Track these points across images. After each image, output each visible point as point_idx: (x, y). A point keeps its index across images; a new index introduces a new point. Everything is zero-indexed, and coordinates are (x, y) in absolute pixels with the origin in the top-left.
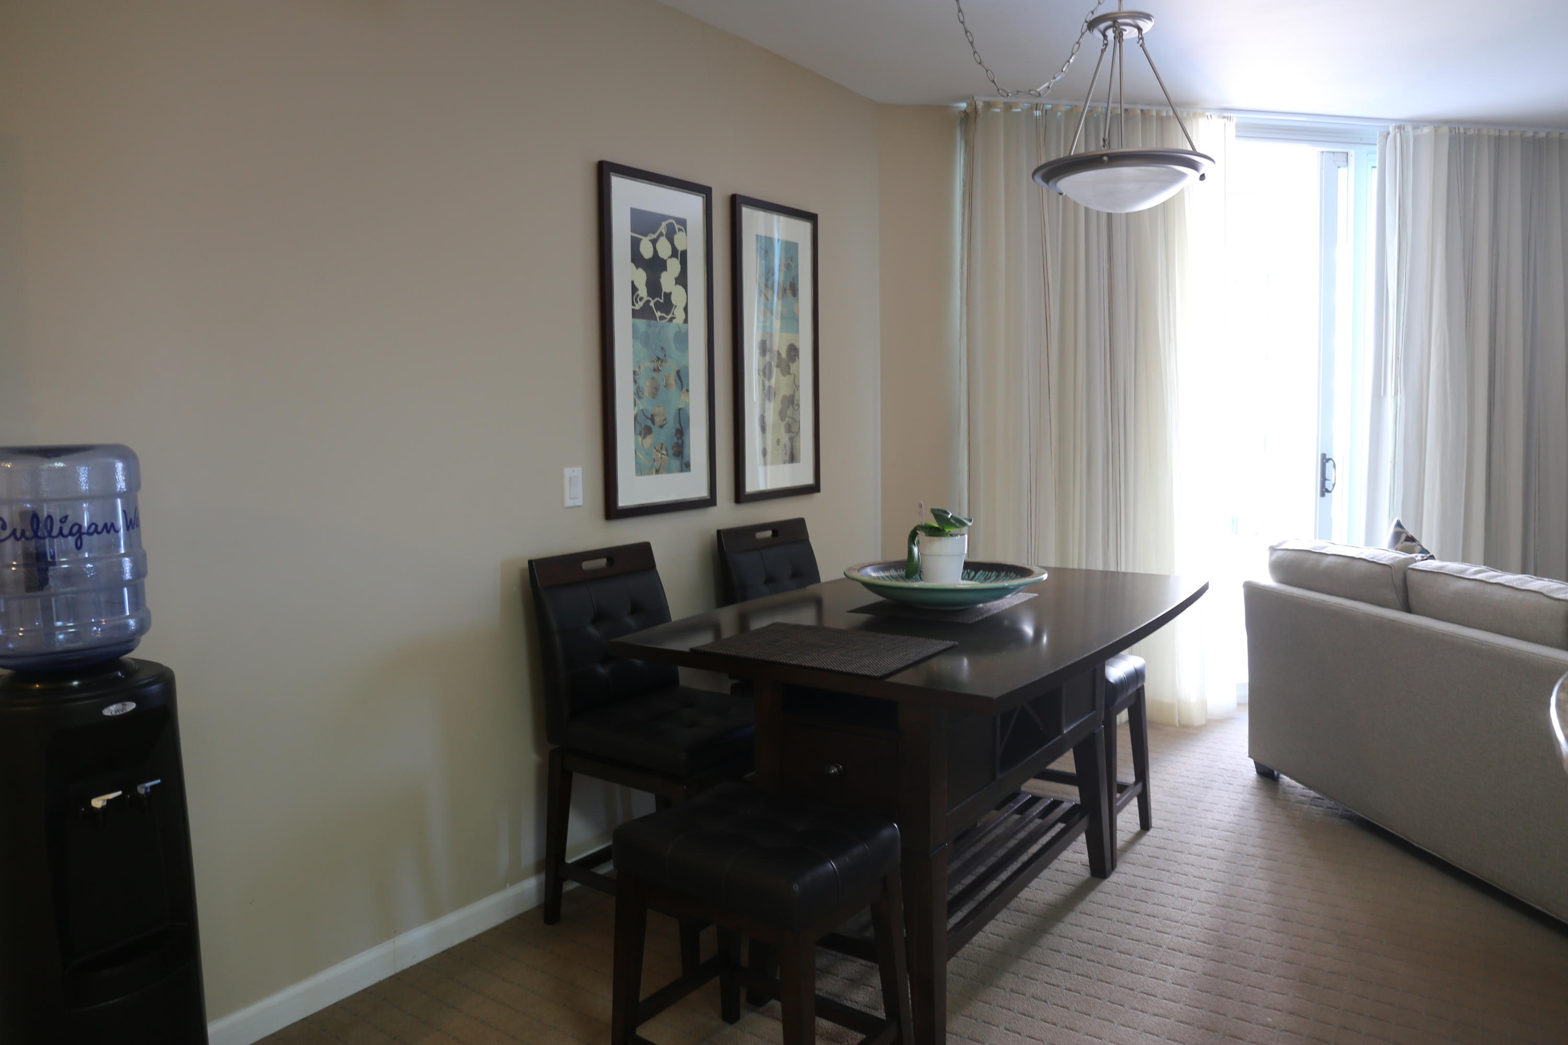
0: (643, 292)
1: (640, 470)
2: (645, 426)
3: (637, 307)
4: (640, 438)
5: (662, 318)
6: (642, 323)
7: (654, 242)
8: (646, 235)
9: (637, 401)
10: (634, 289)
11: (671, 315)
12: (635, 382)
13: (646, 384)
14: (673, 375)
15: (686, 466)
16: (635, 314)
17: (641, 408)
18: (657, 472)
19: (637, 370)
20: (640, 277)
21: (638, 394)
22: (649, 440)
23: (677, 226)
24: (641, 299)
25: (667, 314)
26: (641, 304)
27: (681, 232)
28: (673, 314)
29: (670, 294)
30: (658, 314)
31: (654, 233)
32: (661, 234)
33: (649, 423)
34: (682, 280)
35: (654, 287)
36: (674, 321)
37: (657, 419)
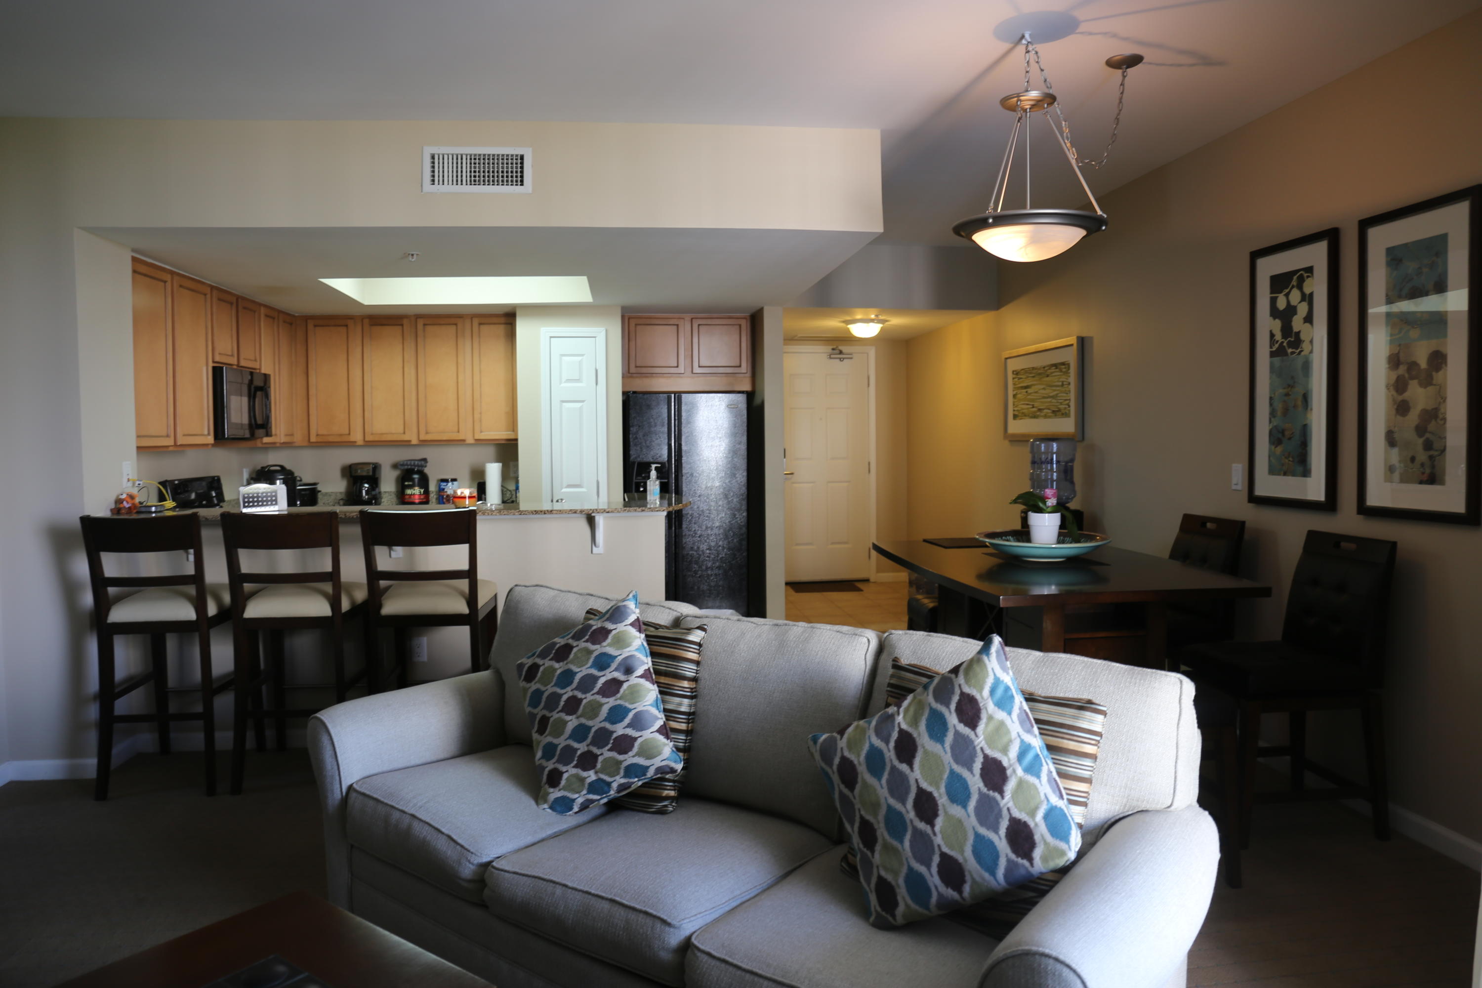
0: (1278, 336)
1: (1272, 471)
2: (1277, 437)
3: (1274, 349)
4: (1273, 447)
5: (1292, 353)
6: (1277, 360)
7: (1287, 295)
8: (1281, 293)
9: (1272, 419)
10: (1272, 335)
11: (1299, 350)
12: (1271, 405)
13: (1279, 406)
14: (1300, 398)
15: (1306, 473)
16: (1273, 354)
17: (1275, 424)
18: (1285, 474)
19: (1273, 396)
20: (1277, 325)
21: (1273, 414)
22: (1279, 450)
23: (1306, 275)
24: (1277, 341)
25: (1297, 349)
26: (1277, 346)
27: (1309, 279)
28: (1301, 348)
29: (1299, 332)
30: (1290, 351)
31: (1287, 288)
32: (1293, 287)
33: (1280, 436)
34: (1309, 319)
35: (1287, 330)
36: (1303, 353)
37: (1287, 433)
